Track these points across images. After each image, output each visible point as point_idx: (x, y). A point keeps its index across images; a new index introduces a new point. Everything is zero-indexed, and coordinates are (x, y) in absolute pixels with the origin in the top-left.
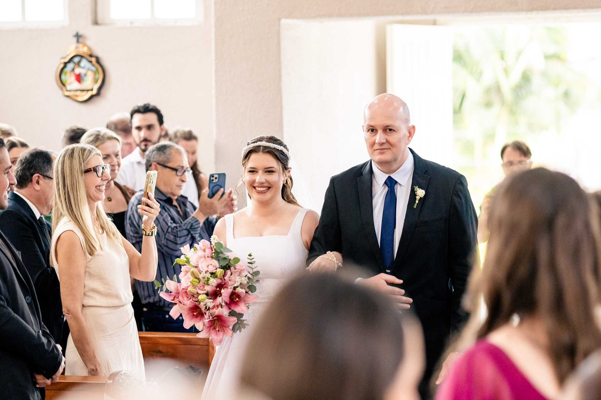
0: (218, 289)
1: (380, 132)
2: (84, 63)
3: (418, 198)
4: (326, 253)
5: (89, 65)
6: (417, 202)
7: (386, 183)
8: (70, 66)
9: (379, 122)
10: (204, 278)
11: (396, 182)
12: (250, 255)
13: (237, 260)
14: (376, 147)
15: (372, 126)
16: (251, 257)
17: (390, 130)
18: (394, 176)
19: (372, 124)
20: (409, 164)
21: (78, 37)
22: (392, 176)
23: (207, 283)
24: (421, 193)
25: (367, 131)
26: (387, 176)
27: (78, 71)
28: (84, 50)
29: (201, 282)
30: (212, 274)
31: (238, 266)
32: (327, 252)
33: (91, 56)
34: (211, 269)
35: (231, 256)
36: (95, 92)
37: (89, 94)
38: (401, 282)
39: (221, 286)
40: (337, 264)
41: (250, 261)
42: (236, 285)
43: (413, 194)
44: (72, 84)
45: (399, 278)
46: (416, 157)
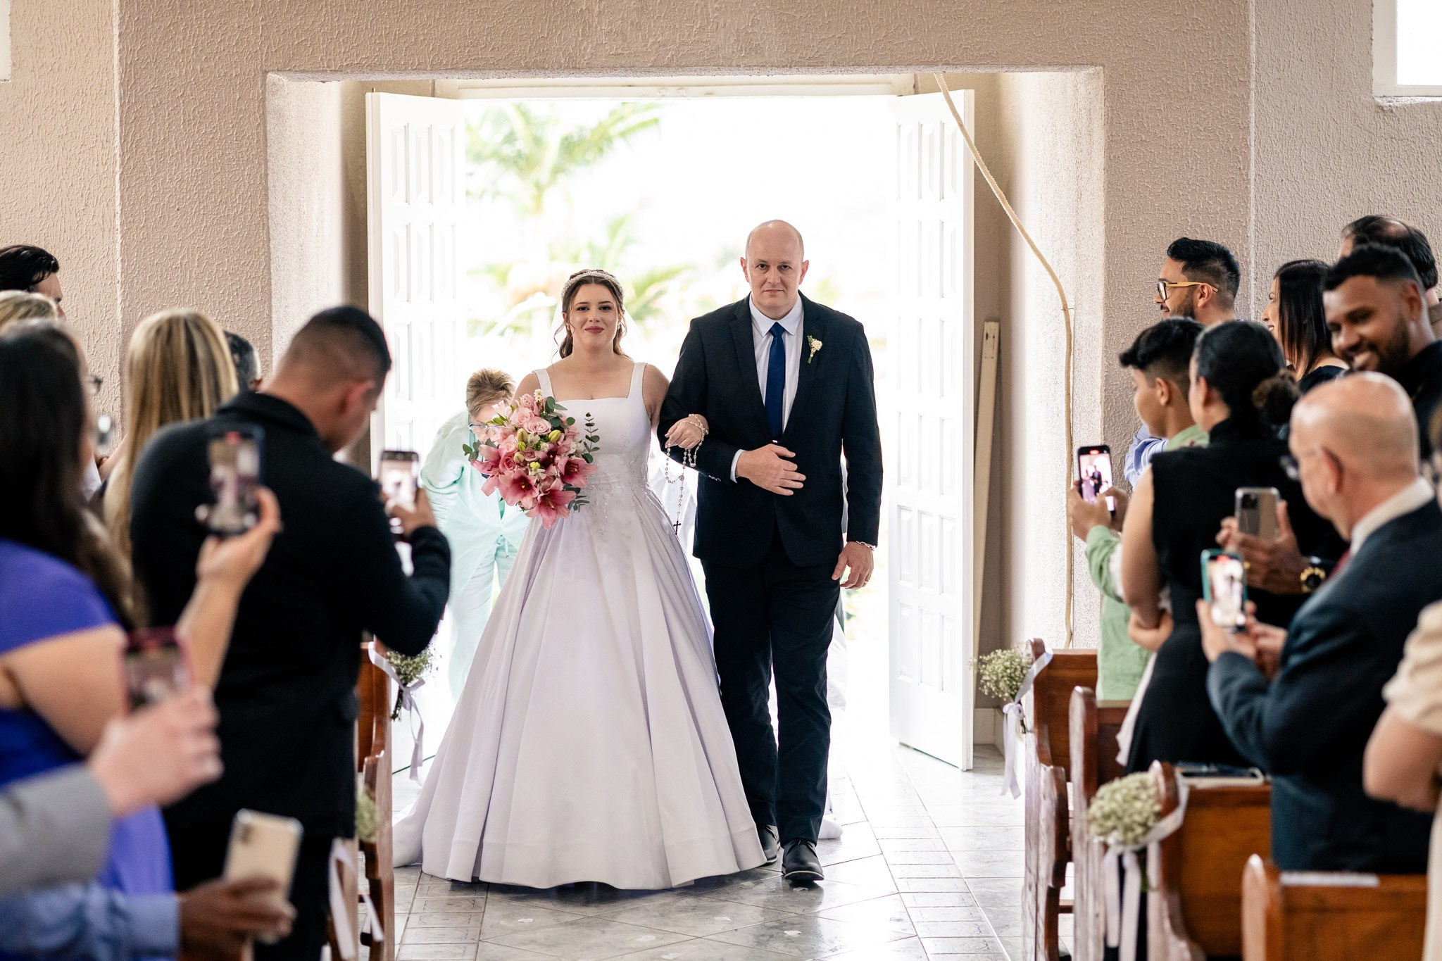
0: (551, 456)
1: (773, 269)
3: (813, 351)
4: (687, 416)
6: (812, 356)
7: (771, 332)
9: (773, 257)
10: (532, 442)
11: (784, 330)
12: (588, 415)
13: (571, 421)
14: (766, 287)
15: (762, 261)
16: (590, 418)
17: (786, 267)
18: (782, 323)
19: (764, 259)
20: (798, 308)
22: (779, 322)
23: (537, 447)
24: (817, 345)
25: (755, 266)
26: (773, 322)
29: (528, 448)
30: (542, 437)
31: (572, 428)
32: (690, 415)
34: (541, 431)
35: (566, 415)
38: (793, 455)
39: (554, 452)
40: (705, 431)
41: (588, 422)
42: (571, 452)
43: (806, 347)
45: (790, 450)
46: (805, 301)
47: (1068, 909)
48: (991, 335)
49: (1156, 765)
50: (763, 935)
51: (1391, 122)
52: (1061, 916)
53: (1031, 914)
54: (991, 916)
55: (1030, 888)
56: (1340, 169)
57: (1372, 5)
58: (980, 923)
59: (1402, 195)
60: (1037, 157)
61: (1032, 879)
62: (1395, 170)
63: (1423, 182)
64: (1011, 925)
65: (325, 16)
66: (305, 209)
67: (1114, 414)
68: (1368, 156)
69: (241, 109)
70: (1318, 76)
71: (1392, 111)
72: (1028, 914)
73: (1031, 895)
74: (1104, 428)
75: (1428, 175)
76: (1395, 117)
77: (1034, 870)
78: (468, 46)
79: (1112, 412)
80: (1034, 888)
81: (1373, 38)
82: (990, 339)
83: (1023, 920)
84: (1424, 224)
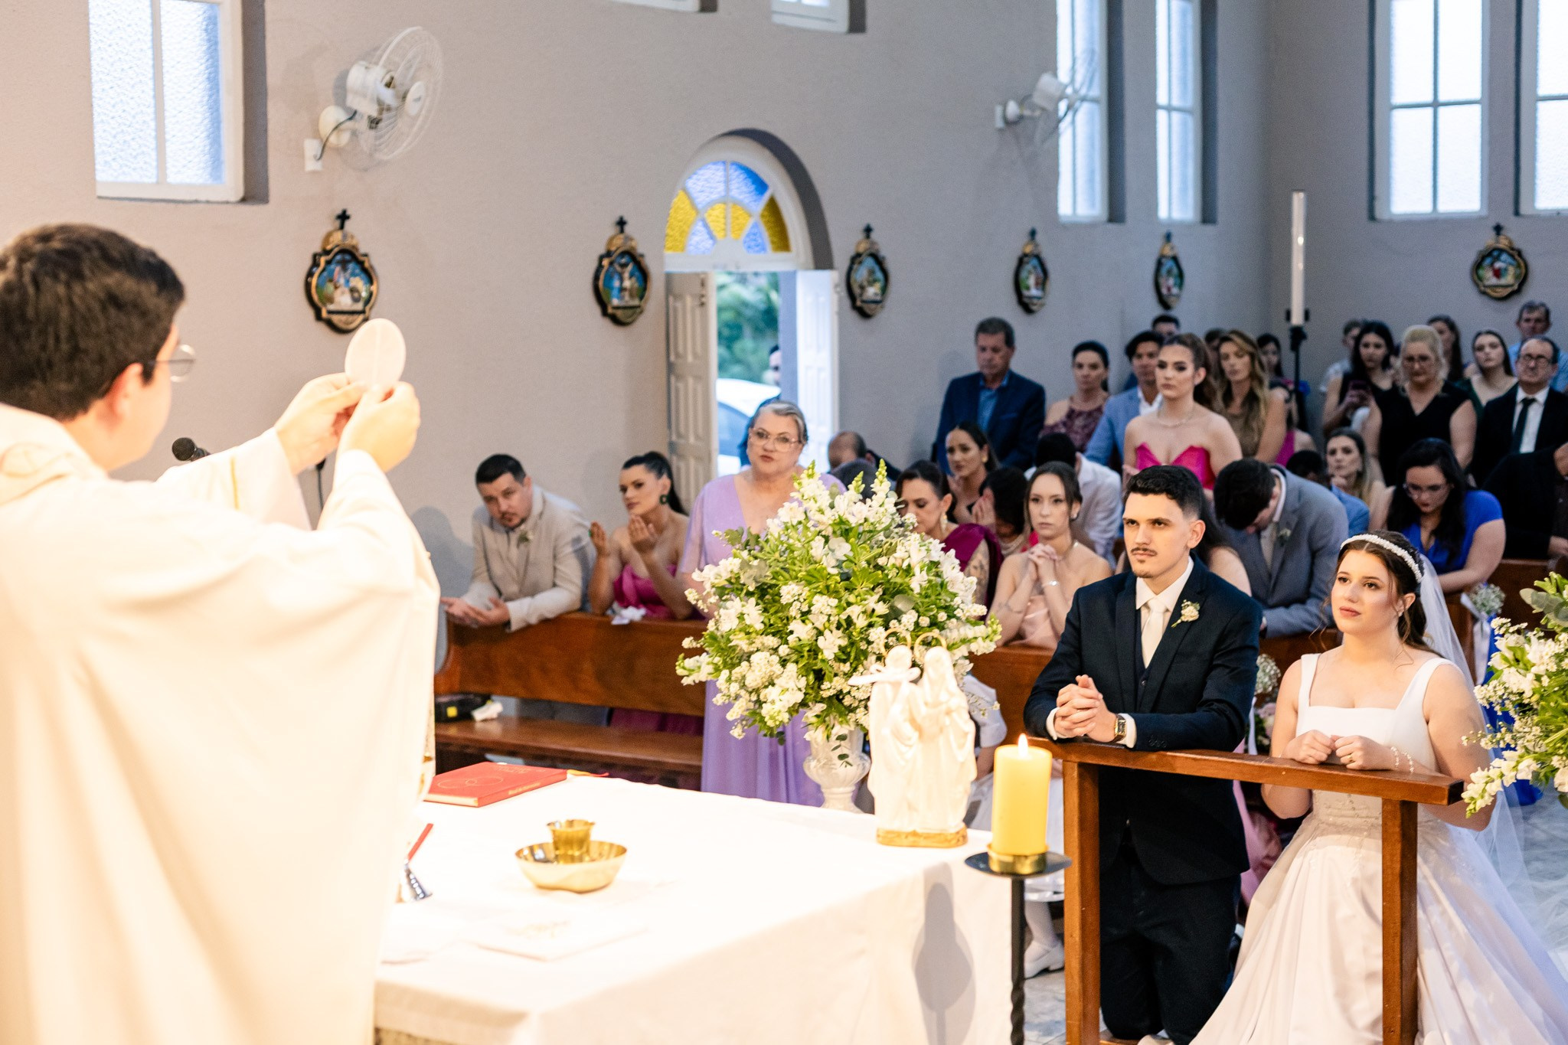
2: (1504, 257)
5: (1510, 260)
8: (1488, 261)
21: (1498, 229)
27: (1498, 265)
28: (1503, 243)
33: (1513, 249)
36: (1516, 287)
37: (1509, 290)
44: (1490, 279)
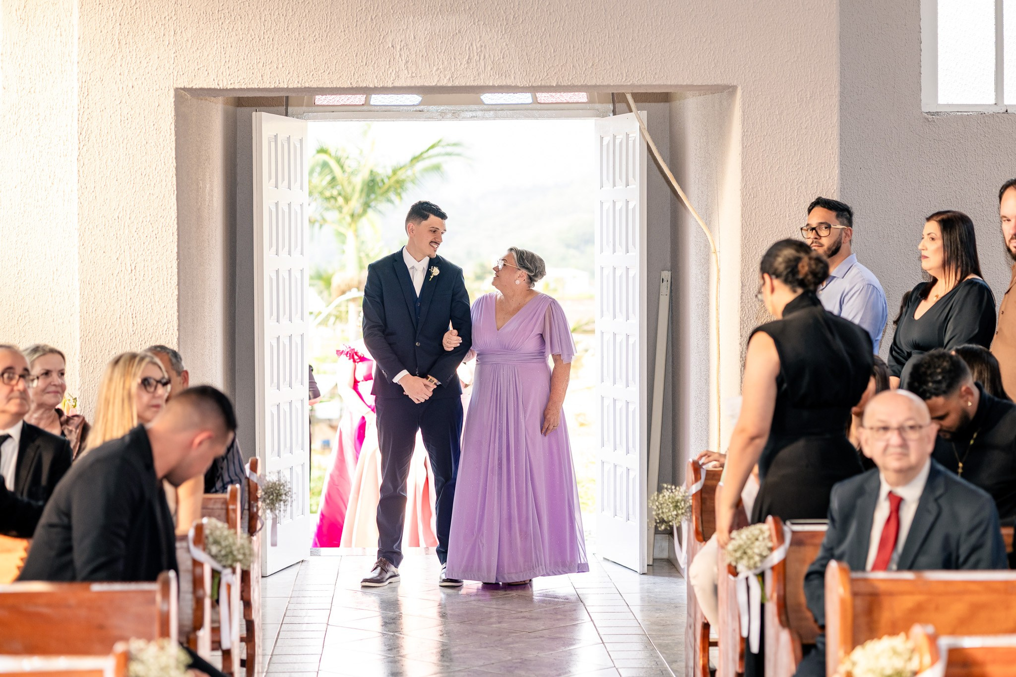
47: (715, 644)
48: (665, 280)
49: (770, 518)
50: (511, 667)
51: (934, 129)
52: (711, 649)
53: (691, 645)
54: (665, 655)
55: (690, 627)
56: (900, 161)
57: (921, 50)
58: (657, 660)
59: (941, 178)
60: (696, 154)
61: (692, 621)
62: (936, 161)
63: (956, 169)
64: (678, 661)
65: (216, 50)
66: (201, 185)
67: (747, 318)
68: (918, 152)
69: (159, 113)
70: (884, 98)
71: (934, 121)
72: (689, 646)
73: (691, 632)
74: (741, 328)
75: (959, 164)
76: (937, 125)
77: (693, 615)
78: (312, 71)
79: (746, 318)
80: (693, 627)
81: (922, 72)
82: (665, 282)
83: (686, 650)
84: (956, 198)
